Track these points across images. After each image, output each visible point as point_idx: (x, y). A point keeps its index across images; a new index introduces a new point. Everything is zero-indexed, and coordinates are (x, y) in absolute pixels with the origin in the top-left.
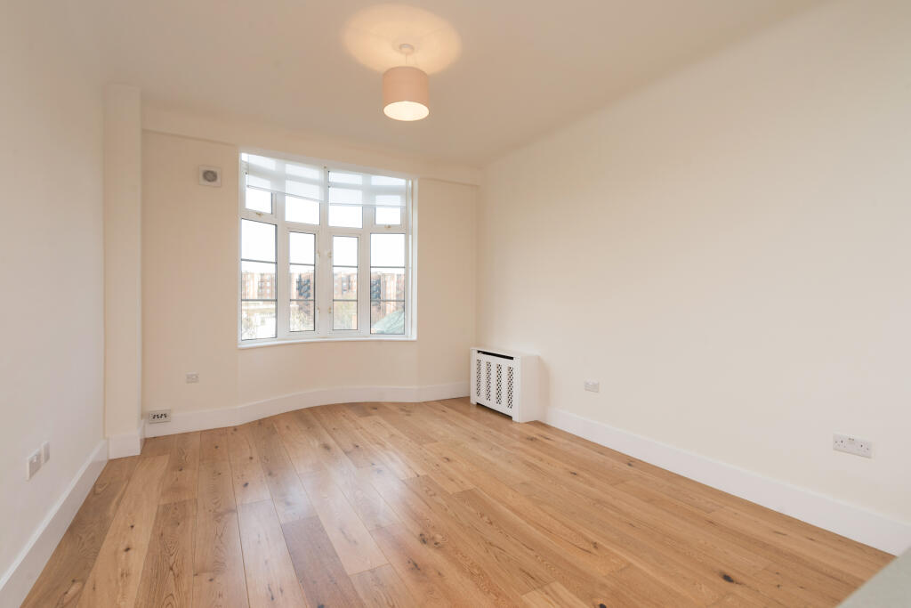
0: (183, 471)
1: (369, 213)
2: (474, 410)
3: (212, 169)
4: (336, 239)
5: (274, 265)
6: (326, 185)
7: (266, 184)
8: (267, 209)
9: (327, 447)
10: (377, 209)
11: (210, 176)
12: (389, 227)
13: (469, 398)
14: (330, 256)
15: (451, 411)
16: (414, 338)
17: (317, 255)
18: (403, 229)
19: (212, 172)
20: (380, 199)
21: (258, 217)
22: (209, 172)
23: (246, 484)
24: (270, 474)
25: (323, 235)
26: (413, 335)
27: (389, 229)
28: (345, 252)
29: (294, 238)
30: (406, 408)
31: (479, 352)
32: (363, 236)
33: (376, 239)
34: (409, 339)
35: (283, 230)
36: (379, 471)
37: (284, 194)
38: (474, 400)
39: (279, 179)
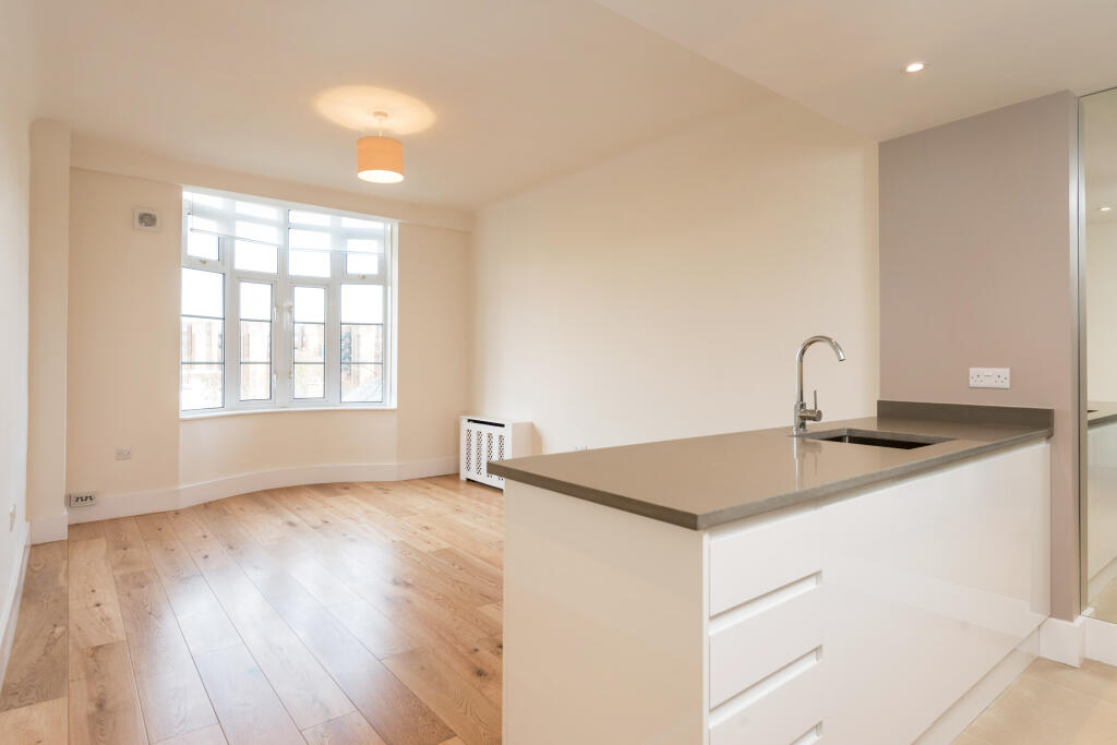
0: (129, 550)
1: (339, 261)
2: (463, 486)
3: (150, 212)
4: (298, 290)
5: (222, 321)
6: (287, 227)
7: (212, 225)
8: (212, 255)
9: (291, 524)
10: (349, 256)
11: (147, 219)
12: (364, 277)
13: (458, 475)
14: (290, 309)
15: (436, 488)
16: (394, 405)
17: (275, 309)
18: (381, 279)
19: (150, 215)
20: (352, 244)
21: (203, 264)
22: (146, 215)
23: (206, 557)
24: (231, 548)
25: (282, 286)
26: (393, 404)
27: (363, 279)
28: (309, 305)
29: (246, 289)
30: (382, 486)
31: (469, 420)
32: (331, 287)
33: (348, 292)
34: (388, 407)
35: (233, 280)
36: (352, 540)
37: (233, 238)
38: (464, 475)
39: (227, 219)
